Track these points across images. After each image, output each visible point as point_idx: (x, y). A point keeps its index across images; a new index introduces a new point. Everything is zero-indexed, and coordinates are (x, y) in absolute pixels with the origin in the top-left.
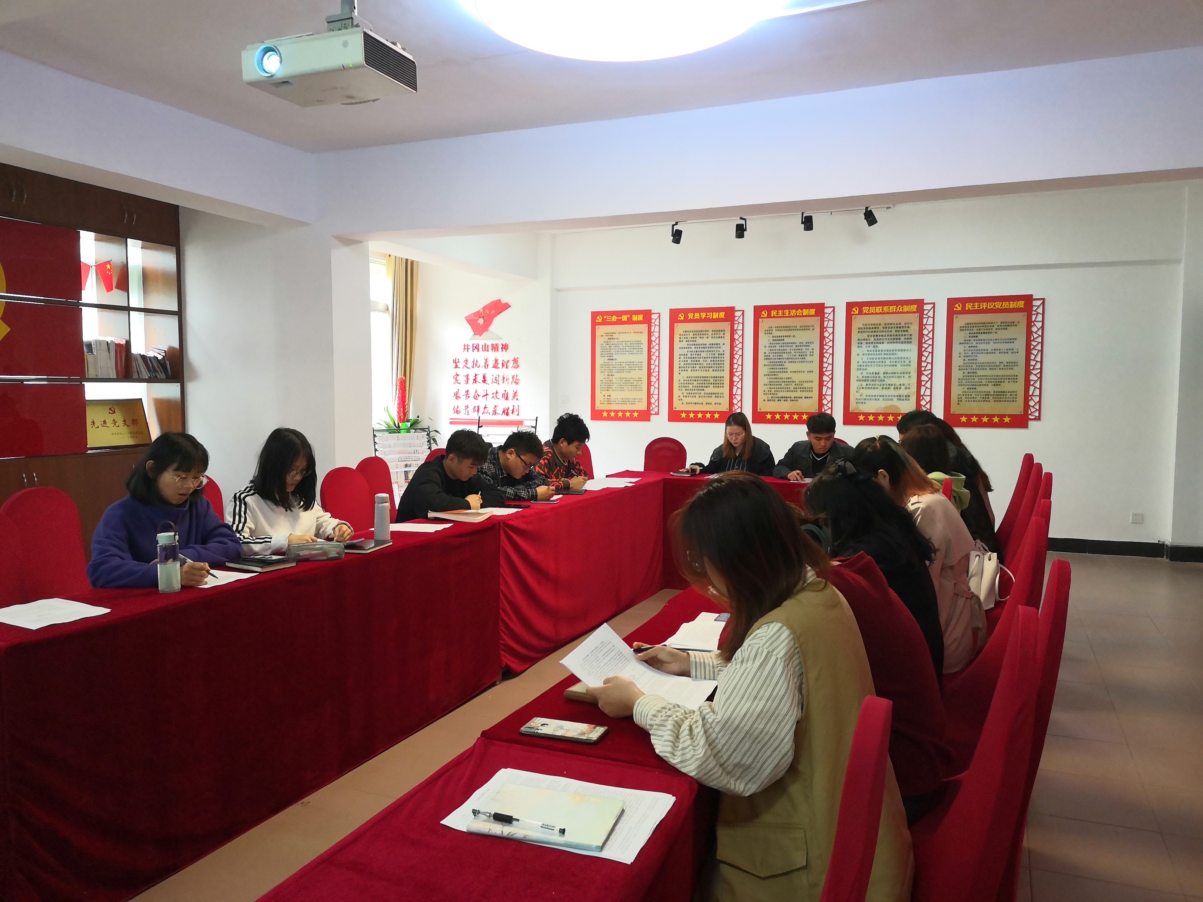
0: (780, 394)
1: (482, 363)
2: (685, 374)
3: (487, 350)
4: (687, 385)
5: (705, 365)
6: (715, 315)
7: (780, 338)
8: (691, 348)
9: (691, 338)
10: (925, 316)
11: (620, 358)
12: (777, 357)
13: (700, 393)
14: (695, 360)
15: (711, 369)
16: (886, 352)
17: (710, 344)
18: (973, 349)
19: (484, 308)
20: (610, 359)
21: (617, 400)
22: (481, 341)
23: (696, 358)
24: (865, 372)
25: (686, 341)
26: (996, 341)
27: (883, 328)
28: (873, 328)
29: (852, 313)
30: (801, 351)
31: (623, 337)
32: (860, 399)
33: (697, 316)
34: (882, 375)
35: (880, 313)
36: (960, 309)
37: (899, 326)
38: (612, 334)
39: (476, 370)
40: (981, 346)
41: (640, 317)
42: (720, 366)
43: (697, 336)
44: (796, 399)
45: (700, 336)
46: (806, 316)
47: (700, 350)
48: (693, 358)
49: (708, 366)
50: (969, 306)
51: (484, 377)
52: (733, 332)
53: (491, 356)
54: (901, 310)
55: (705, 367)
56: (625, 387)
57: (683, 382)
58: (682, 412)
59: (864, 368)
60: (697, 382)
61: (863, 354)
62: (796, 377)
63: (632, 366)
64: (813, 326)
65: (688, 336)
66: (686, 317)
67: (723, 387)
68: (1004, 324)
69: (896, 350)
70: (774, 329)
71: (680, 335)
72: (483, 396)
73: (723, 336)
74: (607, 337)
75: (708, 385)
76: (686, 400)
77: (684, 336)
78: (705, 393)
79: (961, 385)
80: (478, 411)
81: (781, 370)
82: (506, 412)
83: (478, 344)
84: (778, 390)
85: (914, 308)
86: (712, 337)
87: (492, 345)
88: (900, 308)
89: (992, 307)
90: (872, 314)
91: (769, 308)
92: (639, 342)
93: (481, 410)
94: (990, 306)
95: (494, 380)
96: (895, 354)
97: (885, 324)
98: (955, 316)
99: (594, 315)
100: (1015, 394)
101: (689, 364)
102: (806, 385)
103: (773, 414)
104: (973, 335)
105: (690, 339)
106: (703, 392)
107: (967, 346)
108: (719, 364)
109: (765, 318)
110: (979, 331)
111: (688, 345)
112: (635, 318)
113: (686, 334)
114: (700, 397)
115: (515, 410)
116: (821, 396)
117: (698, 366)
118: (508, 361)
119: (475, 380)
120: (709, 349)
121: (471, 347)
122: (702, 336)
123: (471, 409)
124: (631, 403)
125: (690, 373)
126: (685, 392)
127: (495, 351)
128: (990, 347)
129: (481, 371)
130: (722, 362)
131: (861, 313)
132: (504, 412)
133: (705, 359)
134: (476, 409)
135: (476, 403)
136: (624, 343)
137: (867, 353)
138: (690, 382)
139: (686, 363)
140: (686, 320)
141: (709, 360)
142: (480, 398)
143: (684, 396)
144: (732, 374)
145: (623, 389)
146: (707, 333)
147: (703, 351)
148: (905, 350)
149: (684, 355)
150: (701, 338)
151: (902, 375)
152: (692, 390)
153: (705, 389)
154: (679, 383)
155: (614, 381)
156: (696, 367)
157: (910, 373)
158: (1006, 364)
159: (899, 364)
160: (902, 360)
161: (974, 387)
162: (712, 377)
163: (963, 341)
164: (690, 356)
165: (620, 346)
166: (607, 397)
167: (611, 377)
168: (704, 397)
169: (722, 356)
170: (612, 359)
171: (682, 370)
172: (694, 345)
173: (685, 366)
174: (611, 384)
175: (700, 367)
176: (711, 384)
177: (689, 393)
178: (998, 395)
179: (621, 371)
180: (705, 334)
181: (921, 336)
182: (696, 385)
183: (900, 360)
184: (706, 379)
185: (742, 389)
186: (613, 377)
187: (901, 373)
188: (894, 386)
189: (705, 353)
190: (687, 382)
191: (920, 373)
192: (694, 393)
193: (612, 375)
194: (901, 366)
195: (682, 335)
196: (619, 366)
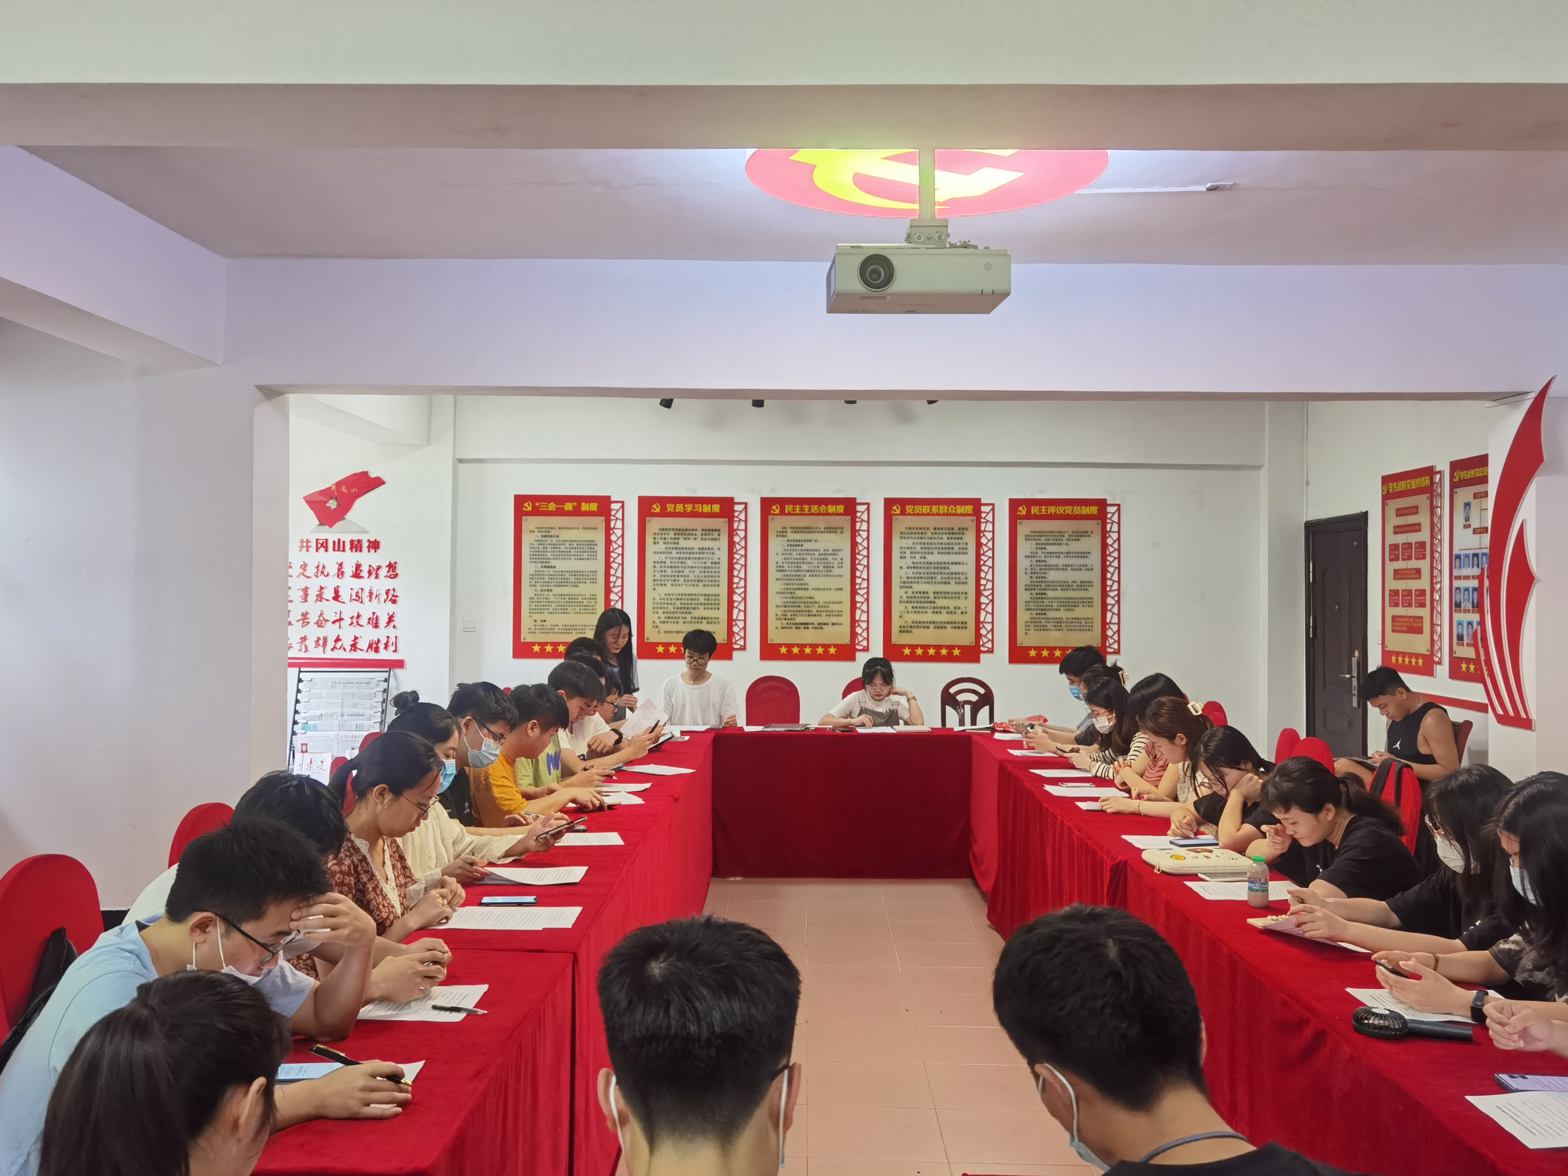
0: (799, 619)
1: (333, 569)
2: (662, 590)
3: (341, 548)
4: (666, 606)
5: (692, 578)
6: (707, 509)
7: (798, 543)
8: (671, 553)
9: (671, 539)
10: (982, 520)
11: (561, 565)
12: (793, 569)
13: (685, 618)
14: (678, 569)
15: (701, 584)
16: (936, 565)
17: (699, 549)
18: (1041, 563)
19: (339, 484)
20: (545, 567)
21: (556, 628)
22: (331, 535)
23: (678, 567)
24: (910, 591)
25: (664, 543)
26: (1068, 554)
27: (932, 533)
28: (919, 533)
29: (893, 512)
30: (825, 561)
31: (566, 535)
32: (904, 627)
33: (680, 508)
34: (932, 596)
35: (928, 514)
36: (1024, 513)
37: (951, 531)
38: (548, 530)
39: (322, 581)
40: (1051, 561)
41: (594, 507)
42: (713, 579)
43: (680, 537)
44: (821, 626)
45: (684, 537)
46: (832, 514)
47: (684, 556)
48: (675, 567)
49: (697, 579)
50: (1035, 510)
51: (336, 591)
52: (732, 532)
53: (350, 559)
54: (954, 511)
55: (692, 581)
56: (570, 608)
57: (659, 601)
58: (658, 644)
59: (910, 585)
60: (680, 602)
61: (908, 568)
62: (820, 597)
63: (580, 577)
64: (842, 528)
65: (666, 536)
66: (664, 508)
67: (718, 609)
68: (1076, 534)
69: (948, 563)
70: (789, 530)
71: (654, 534)
72: (334, 622)
73: (717, 537)
74: (540, 534)
75: (696, 606)
76: (663, 627)
77: (660, 536)
78: (692, 618)
79: (1029, 609)
80: (325, 645)
81: (800, 587)
82: (374, 646)
83: (327, 540)
84: (795, 613)
85: (969, 509)
86: (702, 539)
87: (352, 542)
88: (952, 509)
89: (1062, 512)
90: (918, 514)
91: (782, 502)
92: (592, 543)
93: (331, 644)
94: (1060, 510)
95: (354, 597)
96: (948, 568)
97: (935, 529)
98: (1019, 521)
99: (520, 500)
100: (1090, 621)
101: (668, 576)
102: (833, 607)
103: (789, 646)
104: (1041, 546)
105: (670, 541)
106: (689, 616)
107: (1034, 560)
108: (712, 577)
109: (777, 514)
110: (1047, 542)
111: (666, 548)
112: (585, 507)
113: (663, 532)
114: (684, 622)
115: (390, 644)
116: (854, 622)
117: (681, 579)
118: (379, 568)
119: (320, 597)
120: (698, 556)
121: (313, 544)
122: (687, 537)
123: (310, 643)
125: (669, 589)
126: (663, 616)
127: (356, 551)
128: (1061, 562)
129: (330, 583)
130: (717, 574)
131: (903, 513)
132: (370, 646)
133: (692, 570)
134: (321, 642)
135: (321, 633)
136: (567, 544)
137: (913, 565)
138: (669, 602)
139: (663, 574)
140: (664, 514)
141: (697, 571)
142: (329, 624)
143: (660, 622)
144: (731, 592)
145: (565, 611)
146: (694, 532)
147: (689, 558)
148: (959, 563)
149: (661, 562)
150: (685, 539)
151: (957, 596)
152: (673, 613)
153: (692, 611)
154: (654, 603)
155: (552, 598)
156: (678, 581)
157: (966, 593)
158: (1079, 584)
159: (952, 582)
160: (957, 576)
161: (1044, 612)
162: (702, 595)
163: (1029, 554)
164: (670, 565)
165: (562, 547)
166: (540, 623)
167: (546, 593)
168: (691, 622)
169: (717, 565)
170: (548, 567)
171: (658, 585)
172: (676, 548)
173: (663, 578)
174: (547, 604)
175: (685, 581)
176: (701, 604)
177: (669, 618)
178: (1072, 622)
179: (563, 584)
180: (692, 534)
181: (979, 545)
182: (680, 606)
183: (954, 576)
184: (694, 597)
185: (745, 611)
186: (550, 593)
187: (955, 593)
188: (947, 610)
189: (691, 560)
190: (666, 601)
191: (978, 594)
192: (675, 618)
193: (548, 590)
194: (956, 583)
195: (658, 534)
196: (560, 577)
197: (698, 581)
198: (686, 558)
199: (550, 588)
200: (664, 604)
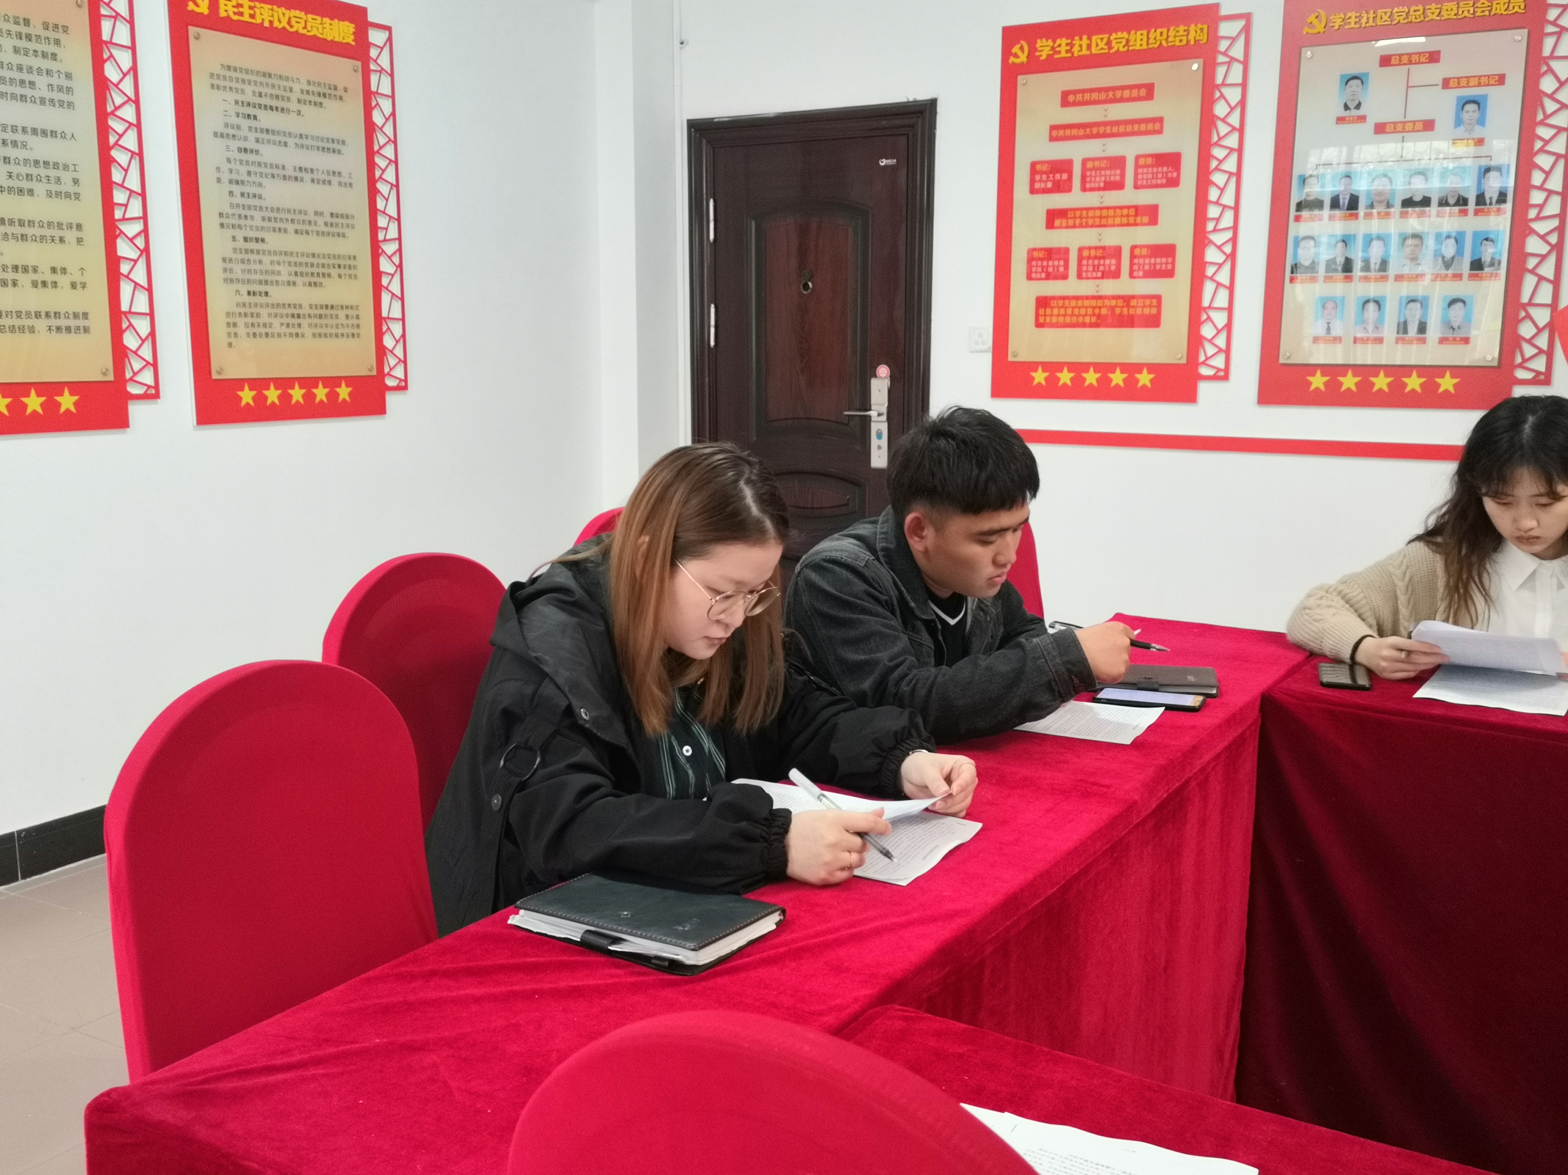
10: (104, 9)
18: (248, 157)
26: (304, 141)
36: (204, 8)
37: (23, 29)
40: (269, 153)
68: (317, 90)
69: (24, 131)
79: (231, 281)
89: (284, 24)
94: (283, 18)
96: (24, 146)
98: (191, 30)
100: (354, 313)
104: (246, 110)
107: (233, 144)
110: (257, 100)
128: (291, 158)
148: (54, 134)
151: (57, 233)
157: (79, 227)
158: (329, 220)
159: (40, 188)
160: (52, 173)
161: (263, 288)
163: (220, 129)
178: (321, 316)
181: (102, 85)
183: (43, 172)
187: (50, 224)
188: (32, 276)
191: (111, 232)
194: (49, 194)
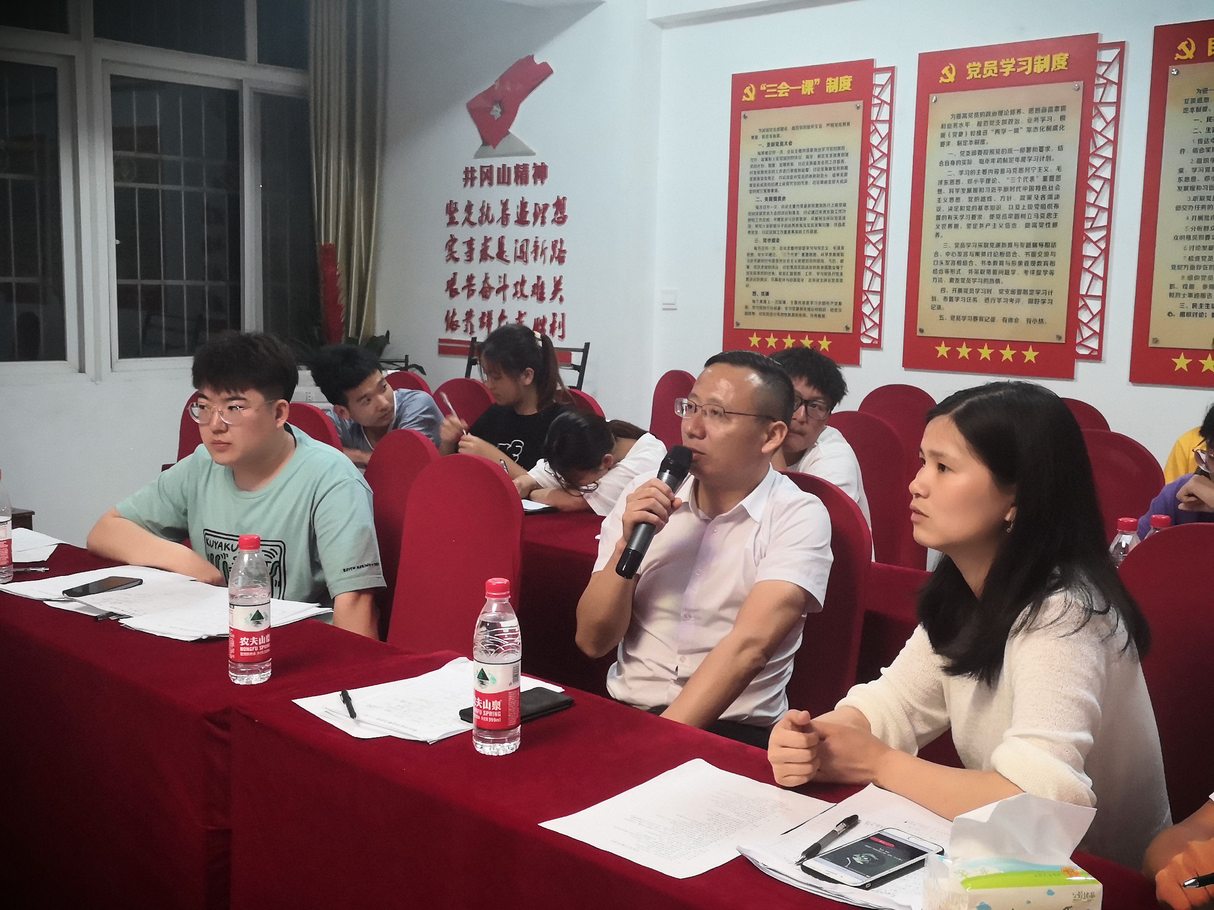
1: (497, 212)
2: (951, 237)
3: (506, 179)
4: (956, 267)
5: (1005, 210)
6: (1041, 64)
8: (970, 162)
9: (972, 133)
11: (794, 195)
13: (989, 291)
14: (979, 195)
15: (1021, 222)
17: (1022, 150)
19: (503, 80)
20: (771, 199)
21: (783, 306)
22: (495, 159)
23: (981, 190)
25: (959, 143)
31: (803, 139)
33: (990, 68)
38: (776, 133)
39: (486, 229)
41: (845, 83)
42: (1047, 211)
43: (989, 128)
45: (995, 127)
47: (994, 166)
48: (975, 190)
49: (1014, 212)
51: (501, 245)
52: (1089, 110)
53: (514, 195)
55: (1004, 216)
56: (803, 272)
57: (944, 258)
58: (938, 341)
60: (980, 258)
63: (820, 215)
65: (964, 129)
66: (962, 73)
67: (1052, 273)
71: (943, 125)
72: (498, 291)
73: (1059, 123)
74: (765, 141)
75: (1010, 268)
76: (950, 309)
77: (952, 130)
78: (1001, 291)
80: (488, 324)
83: (491, 167)
86: (1029, 129)
87: (517, 169)
91: (1203, 32)
92: (840, 152)
95: (518, 253)
99: (739, 84)
101: (963, 208)
103: (1193, 355)
105: (969, 138)
106: (995, 288)
108: (1043, 207)
109: (1188, 61)
111: (962, 153)
112: (833, 85)
113: (959, 121)
114: (987, 300)
115: (557, 324)
117: (986, 214)
118: (546, 206)
119: (484, 253)
120: (1020, 165)
121: (478, 175)
122: (1001, 127)
123: (475, 320)
124: (814, 312)
126: (949, 287)
127: (521, 183)
129: (494, 232)
130: (1053, 202)
133: (1006, 194)
134: (486, 320)
135: (486, 306)
136: (804, 155)
138: (962, 259)
139: (954, 204)
140: (961, 84)
141: (1016, 196)
142: (493, 293)
143: (945, 298)
144: (1079, 237)
145: (797, 277)
146: (1015, 117)
147: (1003, 171)
149: (952, 182)
150: (997, 131)
152: (969, 281)
153: (1002, 277)
154: (935, 263)
155: (779, 255)
156: (980, 217)
162: (1022, 245)
164: (966, 186)
165: (796, 162)
166: (760, 297)
167: (770, 245)
168: (999, 300)
169: (1054, 183)
170: (775, 199)
171: (944, 226)
172: (980, 152)
173: (953, 213)
174: (771, 264)
175: (992, 216)
176: (1020, 263)
177: (960, 291)
179: (795, 229)
180: (1011, 121)
182: (980, 267)
184: (1005, 250)
185: (1105, 279)
186: (775, 244)
189: (1006, 175)
190: (957, 259)
192: (972, 290)
193: (773, 240)
195: (949, 126)
196: (792, 216)
197: (1017, 216)
198: (996, 172)
199: (775, 236)
200: (953, 263)
